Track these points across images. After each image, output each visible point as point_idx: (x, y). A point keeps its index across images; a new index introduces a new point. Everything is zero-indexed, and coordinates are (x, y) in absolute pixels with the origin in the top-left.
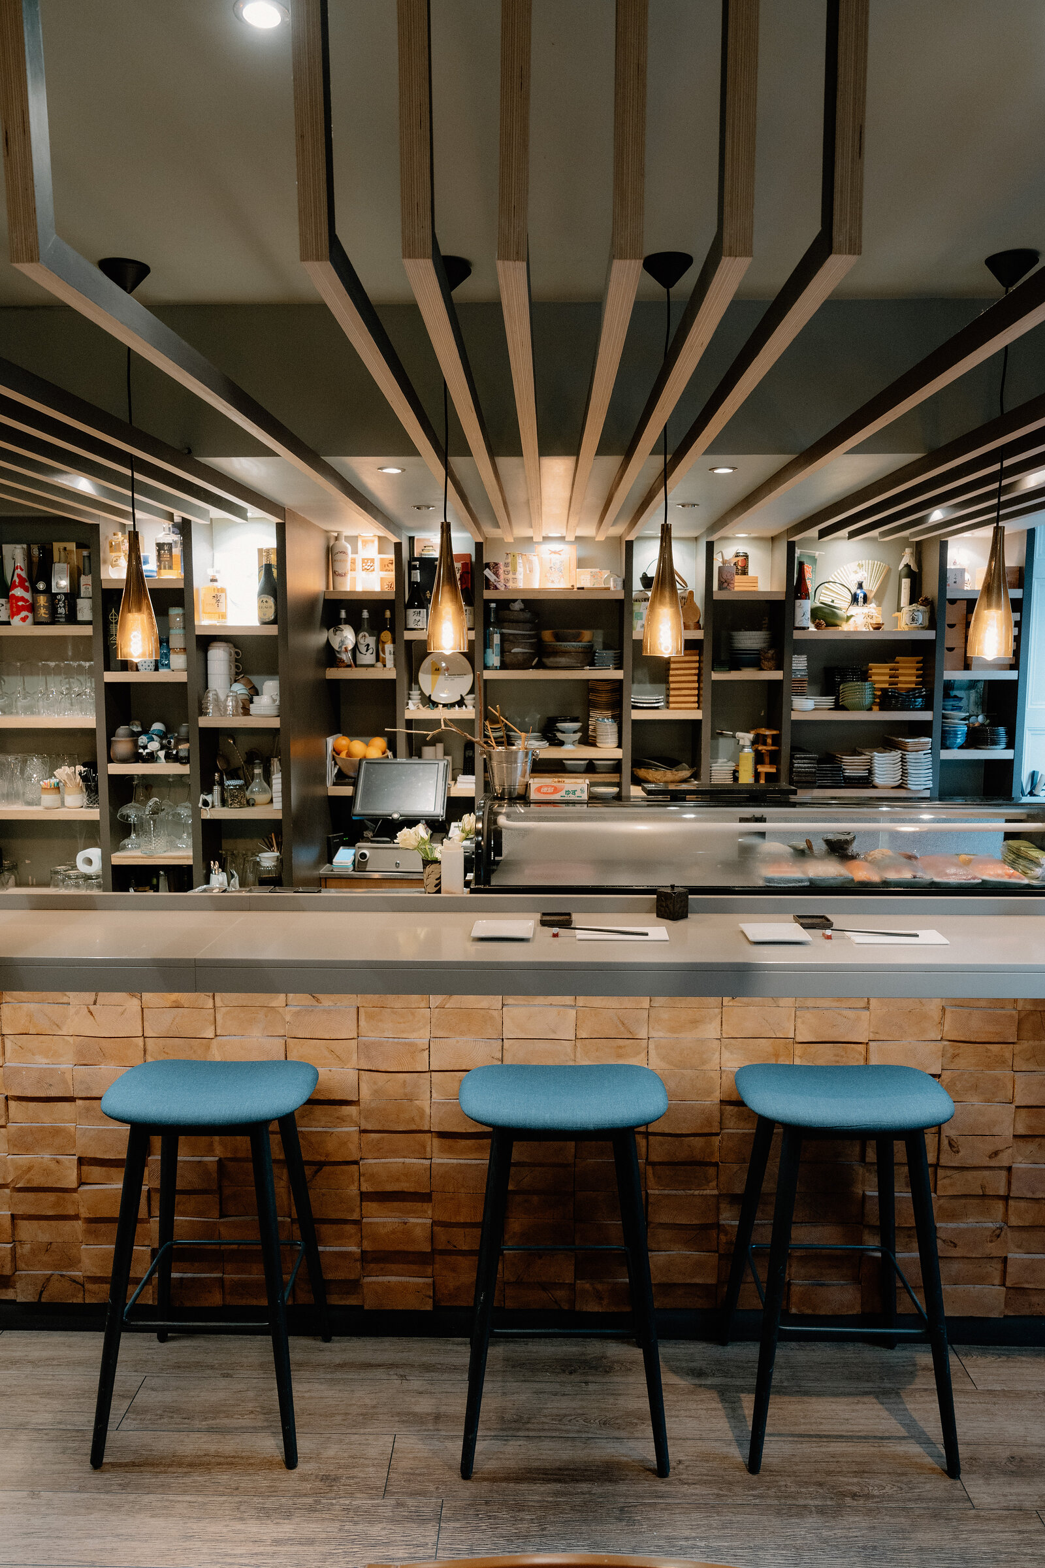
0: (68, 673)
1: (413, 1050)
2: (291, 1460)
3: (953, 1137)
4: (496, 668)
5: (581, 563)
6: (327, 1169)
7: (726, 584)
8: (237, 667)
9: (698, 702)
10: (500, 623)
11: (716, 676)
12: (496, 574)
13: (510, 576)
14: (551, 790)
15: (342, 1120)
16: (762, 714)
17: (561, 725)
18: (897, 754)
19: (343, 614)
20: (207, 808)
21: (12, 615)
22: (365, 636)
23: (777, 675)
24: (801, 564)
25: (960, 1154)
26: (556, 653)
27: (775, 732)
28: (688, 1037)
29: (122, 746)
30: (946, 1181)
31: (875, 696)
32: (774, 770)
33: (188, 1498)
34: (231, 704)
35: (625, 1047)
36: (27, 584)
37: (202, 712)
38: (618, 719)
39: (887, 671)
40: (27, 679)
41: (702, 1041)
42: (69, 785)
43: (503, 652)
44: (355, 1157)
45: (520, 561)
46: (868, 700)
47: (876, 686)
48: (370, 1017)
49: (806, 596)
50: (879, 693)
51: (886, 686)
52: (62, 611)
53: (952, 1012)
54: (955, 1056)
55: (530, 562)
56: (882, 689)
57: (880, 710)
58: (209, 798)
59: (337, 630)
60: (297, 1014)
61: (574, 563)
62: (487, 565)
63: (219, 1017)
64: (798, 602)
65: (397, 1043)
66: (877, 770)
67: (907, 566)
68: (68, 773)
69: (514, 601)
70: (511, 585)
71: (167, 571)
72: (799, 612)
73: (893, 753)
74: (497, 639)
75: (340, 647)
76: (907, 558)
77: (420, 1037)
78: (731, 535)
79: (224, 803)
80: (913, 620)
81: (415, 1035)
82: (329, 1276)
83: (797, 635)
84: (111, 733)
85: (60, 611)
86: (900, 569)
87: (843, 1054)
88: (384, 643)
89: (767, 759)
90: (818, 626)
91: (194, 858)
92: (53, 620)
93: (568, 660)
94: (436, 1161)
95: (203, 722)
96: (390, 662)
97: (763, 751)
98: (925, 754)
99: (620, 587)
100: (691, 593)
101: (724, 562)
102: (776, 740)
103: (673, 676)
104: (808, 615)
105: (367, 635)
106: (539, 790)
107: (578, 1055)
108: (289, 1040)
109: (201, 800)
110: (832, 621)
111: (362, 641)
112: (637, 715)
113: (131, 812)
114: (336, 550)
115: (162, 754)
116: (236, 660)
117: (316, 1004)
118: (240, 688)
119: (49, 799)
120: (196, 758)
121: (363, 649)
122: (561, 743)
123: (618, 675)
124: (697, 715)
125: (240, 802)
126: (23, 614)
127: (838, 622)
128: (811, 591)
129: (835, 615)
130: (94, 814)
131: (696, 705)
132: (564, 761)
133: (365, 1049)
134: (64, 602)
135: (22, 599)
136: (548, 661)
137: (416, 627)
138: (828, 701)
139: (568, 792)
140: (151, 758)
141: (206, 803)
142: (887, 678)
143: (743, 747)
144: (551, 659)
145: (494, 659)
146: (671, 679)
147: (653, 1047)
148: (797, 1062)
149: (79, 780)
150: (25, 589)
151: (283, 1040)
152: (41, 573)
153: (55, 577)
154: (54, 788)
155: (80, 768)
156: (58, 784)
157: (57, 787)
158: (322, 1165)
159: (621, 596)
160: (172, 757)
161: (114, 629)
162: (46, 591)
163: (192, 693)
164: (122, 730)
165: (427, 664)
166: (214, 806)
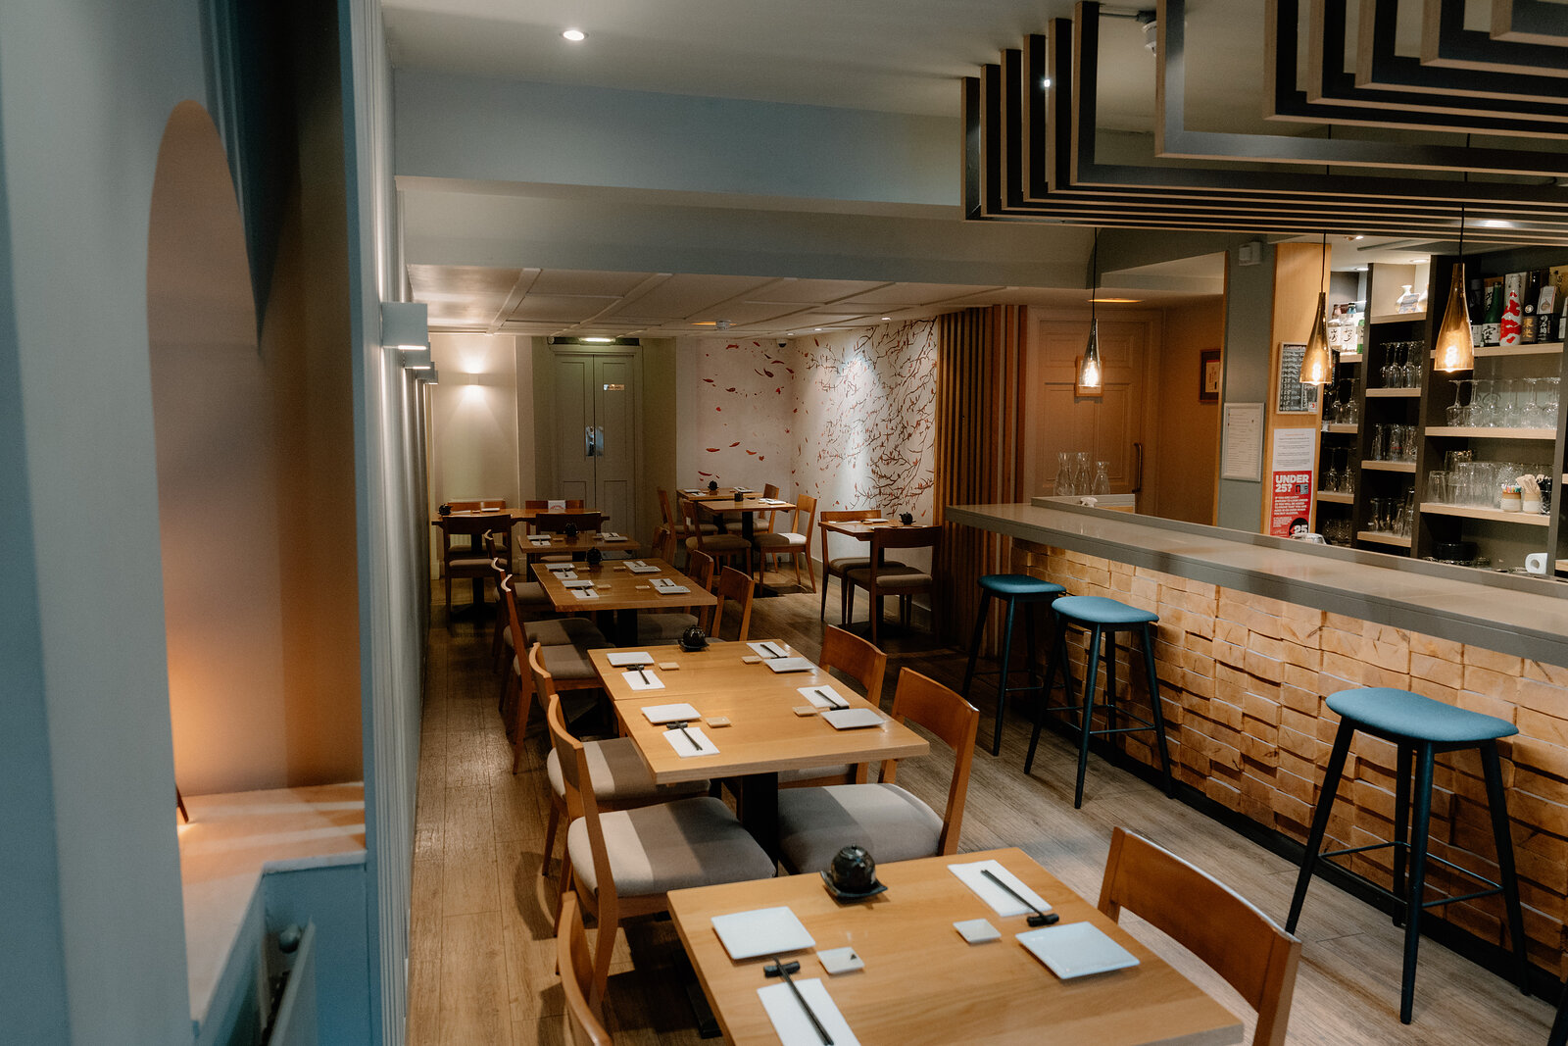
0: (1541, 387)
2: (1406, 1017)
6: (1541, 836)
21: (1503, 336)
33: (1320, 990)
36: (1518, 308)
40: (1519, 394)
42: (1527, 491)
52: (1544, 331)
60: (1527, 685)
63: (1466, 673)
68: (1528, 481)
82: (1532, 935)
85: (1542, 331)
92: (1536, 340)
108: (1520, 708)
117: (1548, 682)
119: (1507, 503)
126: (1510, 336)
130: (1545, 520)
134: (1547, 323)
135: (1512, 322)
149: (1538, 488)
150: (1516, 313)
151: (1513, 706)
152: (1532, 295)
153: (1542, 300)
154: (1514, 493)
155: (1541, 477)
156: (1519, 490)
157: (1518, 493)
158: (1537, 830)
162: (1533, 314)
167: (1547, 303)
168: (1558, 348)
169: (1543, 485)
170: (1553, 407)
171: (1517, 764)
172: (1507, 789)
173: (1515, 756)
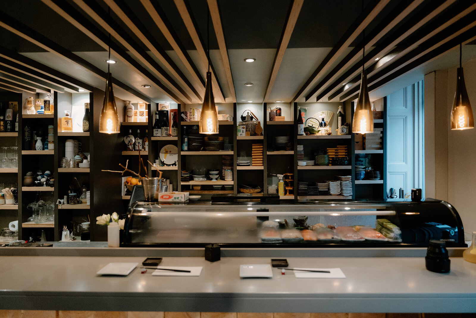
0: (9, 151)
4: (186, 151)
5: (220, 113)
7: (272, 119)
8: (79, 149)
9: (263, 163)
10: (188, 134)
11: (268, 153)
12: (186, 116)
13: (192, 117)
14: (168, 197)
16: (288, 168)
17: (211, 172)
18: (339, 182)
19: (130, 131)
20: (60, 205)
22: (138, 139)
23: (292, 152)
24: (300, 111)
26: (209, 145)
27: (292, 174)
29: (28, 180)
31: (329, 160)
32: (292, 189)
34: (72, 163)
37: (60, 166)
38: (232, 170)
39: (334, 151)
42: (7, 195)
43: (189, 145)
45: (196, 111)
46: (327, 162)
47: (330, 156)
49: (302, 123)
50: (331, 159)
51: (334, 156)
52: (9, 127)
56: (332, 158)
57: (332, 165)
58: (62, 201)
59: (127, 137)
62: (183, 113)
64: (299, 125)
66: (331, 188)
67: (340, 112)
68: (7, 191)
69: (194, 126)
70: (192, 120)
71: (48, 111)
72: (299, 129)
73: (338, 182)
74: (186, 140)
75: (129, 143)
76: (340, 109)
78: (275, 102)
79: (68, 203)
80: (342, 131)
83: (299, 137)
84: (24, 175)
85: (8, 127)
86: (338, 113)
88: (145, 142)
89: (289, 185)
90: (307, 134)
91: (55, 225)
92: (6, 130)
93: (213, 147)
95: (60, 170)
96: (147, 149)
97: (288, 181)
98: (349, 182)
99: (232, 120)
100: (259, 122)
101: (271, 111)
102: (292, 177)
103: (253, 153)
104: (303, 130)
105: (139, 139)
106: (162, 197)
109: (58, 201)
110: (312, 132)
111: (137, 141)
112: (239, 168)
113: (34, 206)
114: (128, 108)
115: (45, 183)
116: (79, 147)
118: (78, 157)
120: (57, 184)
121: (137, 144)
122: (212, 179)
123: (231, 153)
124: (262, 168)
125: (74, 202)
127: (315, 133)
128: (304, 121)
129: (313, 130)
130: (16, 207)
131: (262, 164)
132: (213, 186)
134: (10, 124)
136: (206, 148)
137: (156, 135)
138: (312, 162)
139: (175, 198)
140: (41, 184)
141: (60, 203)
142: (334, 154)
143: (280, 180)
144: (207, 148)
145: (186, 148)
146: (252, 154)
149: (12, 193)
152: (3, 113)
153: (7, 115)
154: (1, 196)
155: (12, 189)
156: (3, 195)
157: (3, 196)
159: (232, 123)
160: (48, 184)
161: (27, 134)
162: (4, 120)
163: (56, 159)
164: (29, 173)
165: (163, 150)
166: (64, 204)
167: (9, 115)
168: (16, 134)
169: (14, 192)
170: (15, 159)
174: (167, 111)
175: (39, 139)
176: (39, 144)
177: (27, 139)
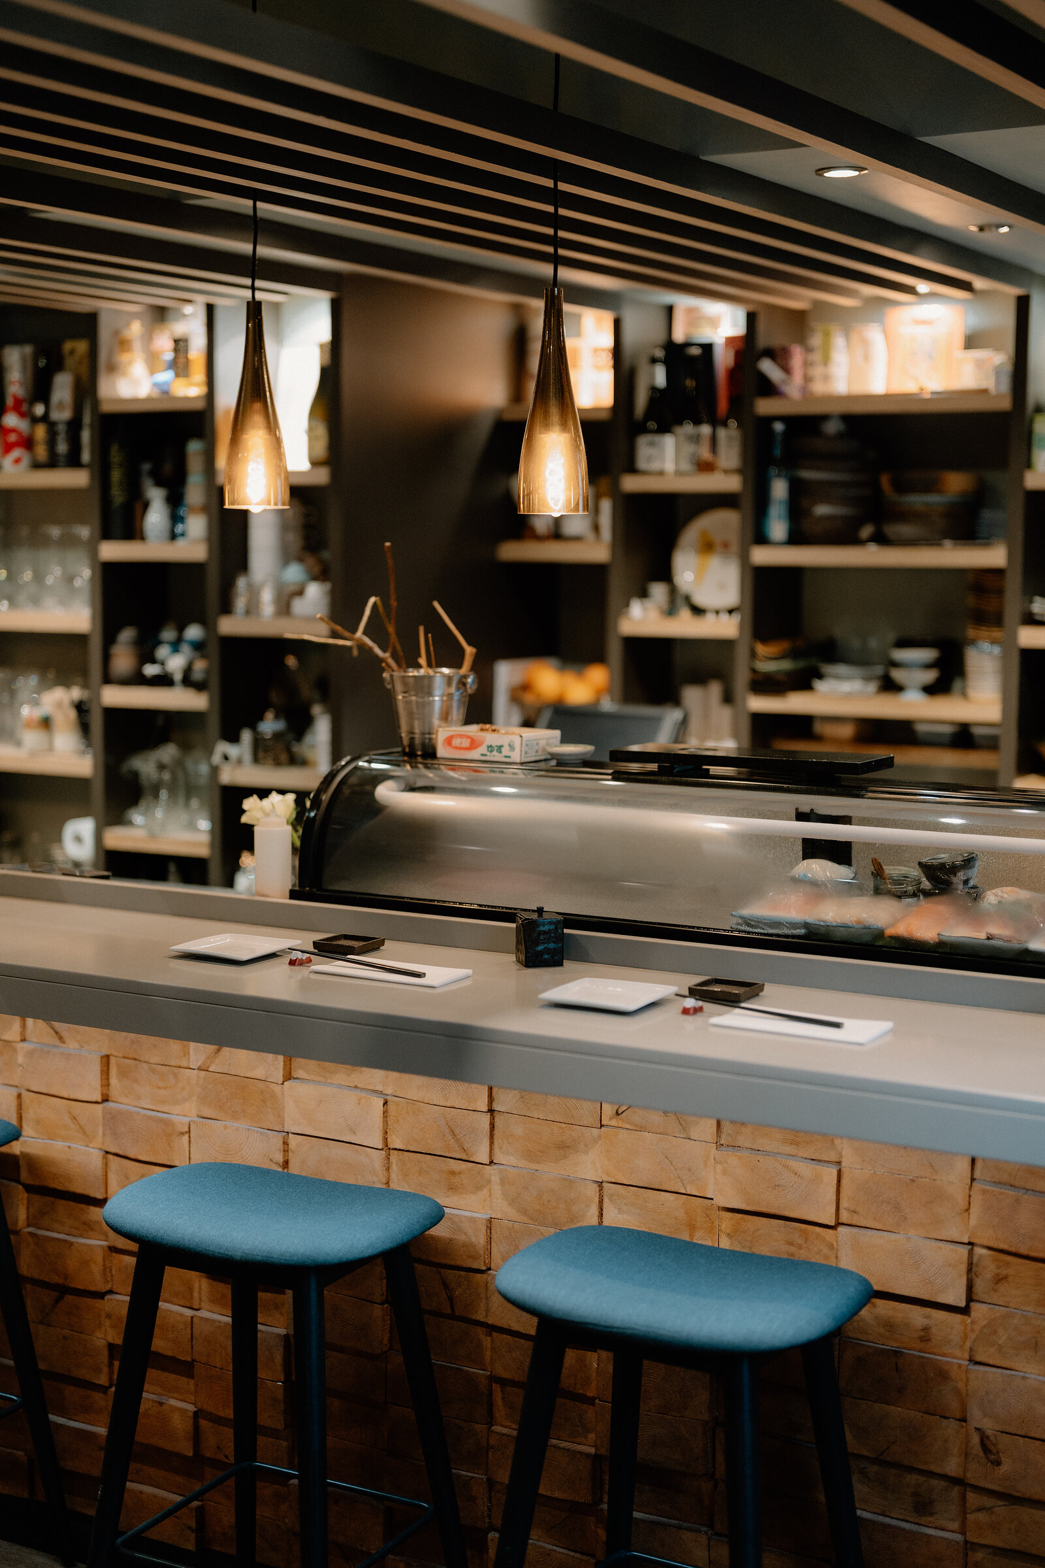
1: (169, 1132)
3: (989, 1432)
4: (782, 544)
5: (971, 342)
6: (69, 1298)
10: (790, 463)
12: (787, 369)
13: (817, 372)
14: (466, 743)
15: (88, 1227)
17: (899, 654)
20: (228, 766)
21: (6, 454)
25: (1005, 1468)
26: (902, 516)
28: (551, 1171)
29: (123, 661)
30: (982, 1517)
34: (268, 597)
35: (460, 1173)
36: (23, 407)
37: (226, 608)
38: (1001, 643)
41: (569, 1182)
42: (58, 718)
43: (796, 512)
44: (101, 1287)
45: (839, 341)
48: (124, 1073)
52: (61, 447)
53: (984, 1192)
54: (999, 1279)
55: (866, 343)
58: (233, 750)
60: (30, 1054)
61: (959, 341)
62: (770, 354)
65: (150, 1117)
68: (59, 701)
69: (826, 417)
70: (818, 388)
71: (185, 383)
74: (779, 489)
77: (183, 1113)
79: (256, 760)
81: (177, 1109)
84: (109, 639)
85: (58, 447)
87: (800, 1241)
91: (212, 844)
92: (52, 463)
93: (915, 527)
94: (204, 1314)
95: (228, 626)
99: (1005, 387)
106: (449, 741)
107: (393, 1176)
108: (25, 1094)
109: (218, 751)
113: (146, 765)
115: (179, 675)
117: (58, 1043)
118: (294, 573)
120: (215, 682)
122: (898, 689)
123: (994, 556)
125: (275, 758)
126: (16, 453)
130: (85, 767)
133: (112, 1120)
134: (64, 435)
135: (16, 431)
136: (892, 530)
139: (491, 749)
140: (164, 681)
141: (226, 757)
145: (778, 528)
147: (498, 1180)
148: (725, 1244)
149: (73, 712)
150: (22, 415)
151: (14, 1092)
152: (41, 389)
153: (55, 397)
154: (41, 722)
155: (76, 693)
156: (47, 716)
157: (46, 723)
158: (63, 1290)
159: (1006, 404)
160: (188, 681)
161: (116, 475)
162: (45, 418)
163: (213, 580)
164: (127, 635)
165: (691, 534)
166: (239, 761)
167: (62, 402)
168: (78, 479)
169: (81, 708)
170: (82, 576)
171: (28, 1188)
172: (17, 1233)
173: (24, 1175)
174: (708, 348)
175: (156, 497)
176: (156, 517)
177: (118, 496)
